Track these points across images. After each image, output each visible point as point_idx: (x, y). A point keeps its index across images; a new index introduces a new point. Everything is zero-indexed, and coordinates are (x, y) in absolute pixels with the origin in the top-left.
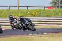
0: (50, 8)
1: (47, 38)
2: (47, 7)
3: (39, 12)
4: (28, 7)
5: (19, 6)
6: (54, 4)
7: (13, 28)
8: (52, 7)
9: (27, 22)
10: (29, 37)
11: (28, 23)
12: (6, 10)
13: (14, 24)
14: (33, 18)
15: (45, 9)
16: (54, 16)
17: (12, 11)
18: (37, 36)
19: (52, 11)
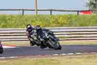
0: (86, 13)
1: (81, 60)
2: (81, 11)
3: (69, 19)
4: (51, 10)
5: (38, 10)
6: (93, 6)
7: (32, 45)
8: (89, 11)
9: (46, 35)
10: (54, 58)
11: (48, 37)
12: (18, 16)
13: (33, 39)
14: (59, 29)
15: (78, 14)
16: (93, 26)
17: (27, 17)
18: (65, 57)
19: (89, 17)
